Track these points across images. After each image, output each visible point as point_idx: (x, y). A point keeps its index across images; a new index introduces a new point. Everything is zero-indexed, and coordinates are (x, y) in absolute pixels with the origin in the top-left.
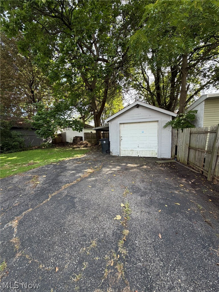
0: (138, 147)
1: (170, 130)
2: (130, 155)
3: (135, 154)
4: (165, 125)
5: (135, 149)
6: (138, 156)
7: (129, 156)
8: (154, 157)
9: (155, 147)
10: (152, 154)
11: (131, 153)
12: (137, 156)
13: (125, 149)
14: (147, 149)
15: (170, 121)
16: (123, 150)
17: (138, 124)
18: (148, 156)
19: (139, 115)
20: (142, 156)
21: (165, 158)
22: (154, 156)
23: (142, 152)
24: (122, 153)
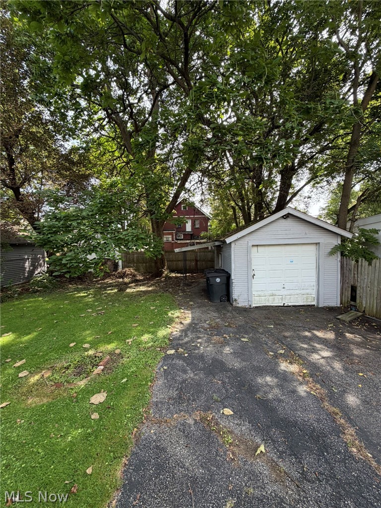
0: (284, 288)
1: (338, 260)
2: (269, 304)
3: (279, 301)
4: (330, 250)
5: (277, 293)
6: (284, 304)
7: (268, 306)
8: (309, 305)
9: (311, 287)
10: (307, 299)
11: (270, 300)
12: (282, 305)
13: (259, 293)
14: (298, 292)
15: (339, 244)
16: (256, 295)
17: (283, 248)
18: (300, 304)
19: (287, 232)
20: (290, 304)
21: (330, 305)
22: (309, 303)
23: (290, 296)
24: (254, 301)
